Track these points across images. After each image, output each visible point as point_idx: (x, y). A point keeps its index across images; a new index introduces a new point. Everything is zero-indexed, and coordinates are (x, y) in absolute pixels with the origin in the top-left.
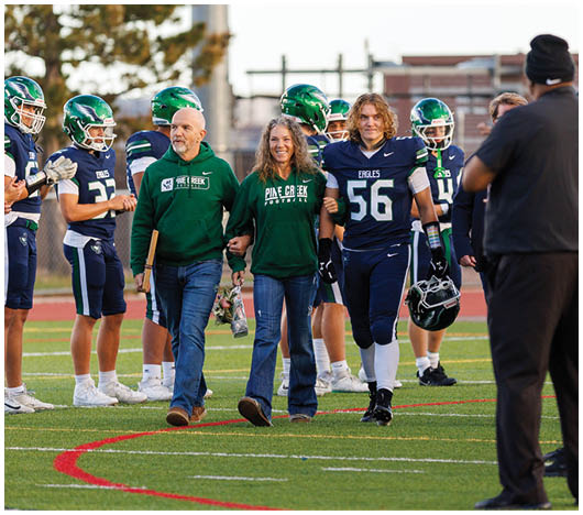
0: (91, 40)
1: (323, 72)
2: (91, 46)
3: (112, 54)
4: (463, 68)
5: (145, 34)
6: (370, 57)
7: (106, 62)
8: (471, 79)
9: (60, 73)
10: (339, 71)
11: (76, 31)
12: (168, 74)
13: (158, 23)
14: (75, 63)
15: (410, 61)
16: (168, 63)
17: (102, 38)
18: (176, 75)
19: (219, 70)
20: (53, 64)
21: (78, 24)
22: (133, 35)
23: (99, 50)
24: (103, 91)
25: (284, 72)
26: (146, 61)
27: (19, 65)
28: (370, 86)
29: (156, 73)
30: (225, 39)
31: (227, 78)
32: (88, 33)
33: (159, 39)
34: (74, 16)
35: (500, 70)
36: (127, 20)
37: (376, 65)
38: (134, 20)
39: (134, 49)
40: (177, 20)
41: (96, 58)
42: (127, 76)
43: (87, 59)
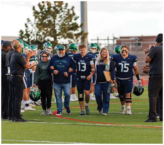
0: (62, 34)
1: (105, 40)
2: (62, 35)
3: (66, 37)
4: (131, 39)
5: (72, 33)
6: (114, 37)
7: (65, 38)
8: (132, 41)
9: (56, 40)
10: (108, 39)
11: (60, 33)
12: (76, 40)
13: (75, 31)
14: (59, 38)
15: (121, 38)
16: (76, 38)
17: (64, 34)
18: (78, 41)
19: (86, 39)
20: (55, 39)
21: (60, 31)
22: (70, 33)
23: (64, 36)
24: (65, 43)
25: (98, 40)
26: (72, 38)
27: (49, 39)
28: (114, 42)
29: (74, 40)
30: (87, 34)
31: (87, 41)
32: (61, 33)
33: (75, 34)
34: (59, 30)
35: (138, 39)
36: (69, 30)
37: (115, 38)
38: (70, 30)
39: (70, 36)
40: (78, 30)
41: (63, 37)
42: (69, 41)
43: (62, 38)
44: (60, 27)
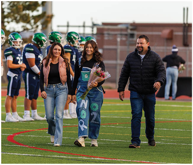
0: (13, 16)
1: (79, 26)
2: (13, 18)
3: (19, 20)
4: (119, 27)
5: (29, 14)
6: (93, 23)
7: (17, 22)
8: (121, 30)
9: (4, 25)
10: (84, 26)
11: (9, 13)
12: (35, 26)
13: (33, 11)
14: (8, 22)
15: (104, 24)
16: (35, 23)
17: (16, 15)
19: (49, 25)
20: (2, 23)
21: (9, 11)
22: (25, 15)
23: (15, 19)
24: (16, 30)
25: (68, 26)
26: (29, 22)
28: (93, 31)
29: (32, 26)
30: (51, 17)
31: (51, 28)
32: (12, 14)
33: (33, 16)
34: (8, 9)
35: (130, 27)
36: (23, 10)
37: (94, 25)
38: (26, 10)
39: (25, 18)
40: (38, 11)
41: (14, 21)
42: (23, 26)
43: (12, 21)
44: (9, 4)
